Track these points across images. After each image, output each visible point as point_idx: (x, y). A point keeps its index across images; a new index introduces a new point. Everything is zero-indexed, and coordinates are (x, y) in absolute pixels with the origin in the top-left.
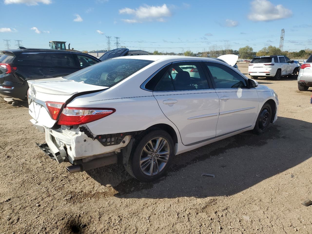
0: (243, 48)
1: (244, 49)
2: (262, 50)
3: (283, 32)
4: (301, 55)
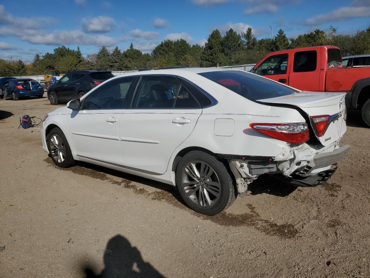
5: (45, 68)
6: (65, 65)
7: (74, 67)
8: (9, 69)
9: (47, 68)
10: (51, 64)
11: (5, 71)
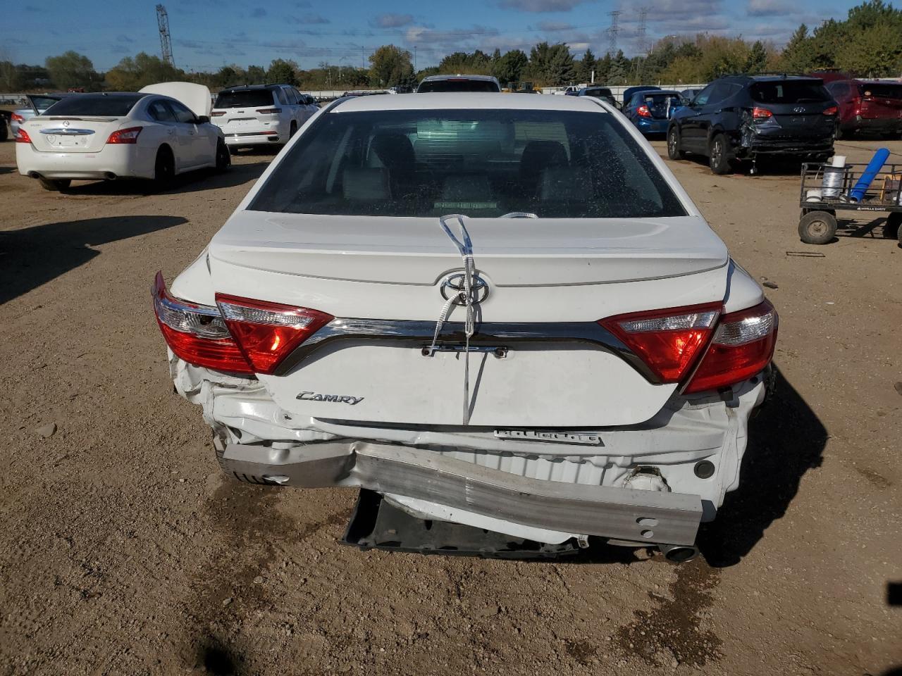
0: (58, 57)
1: (62, 61)
2: (122, 65)
3: (163, 15)
4: (228, 80)
5: (808, 61)
6: (863, 54)
7: (886, 59)
8: (726, 65)
9: (814, 61)
10: (829, 51)
11: (717, 69)
